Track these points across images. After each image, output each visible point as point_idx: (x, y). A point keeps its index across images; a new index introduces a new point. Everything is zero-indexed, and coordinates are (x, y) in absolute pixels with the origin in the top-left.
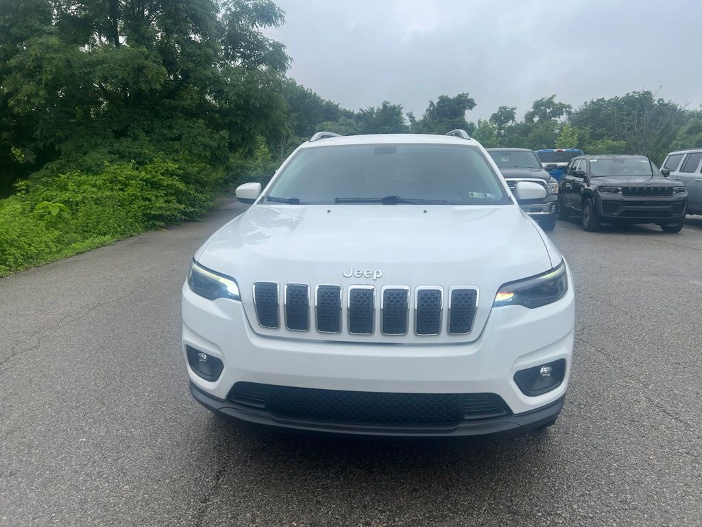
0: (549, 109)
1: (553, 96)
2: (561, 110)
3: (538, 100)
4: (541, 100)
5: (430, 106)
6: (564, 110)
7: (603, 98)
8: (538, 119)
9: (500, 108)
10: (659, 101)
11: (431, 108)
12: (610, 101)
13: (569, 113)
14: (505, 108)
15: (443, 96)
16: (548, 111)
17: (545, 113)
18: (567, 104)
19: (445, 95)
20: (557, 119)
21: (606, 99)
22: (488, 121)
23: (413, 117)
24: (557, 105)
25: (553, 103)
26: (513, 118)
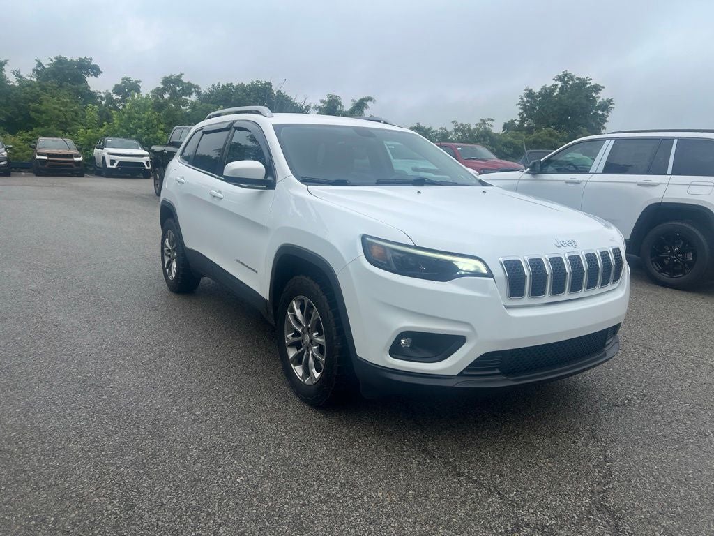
0: (179, 86)
1: (181, 74)
2: (191, 89)
3: (168, 76)
4: (170, 77)
5: (38, 66)
6: (193, 90)
7: (232, 84)
8: (169, 96)
9: (123, 79)
10: (277, 92)
11: (39, 69)
12: (237, 86)
13: (198, 93)
14: (129, 80)
15: (60, 57)
16: (178, 88)
17: (175, 91)
18: (196, 84)
19: (63, 56)
20: (188, 98)
21: (234, 84)
22: (111, 91)
23: (21, 77)
24: (185, 83)
25: (182, 81)
26: (138, 92)
